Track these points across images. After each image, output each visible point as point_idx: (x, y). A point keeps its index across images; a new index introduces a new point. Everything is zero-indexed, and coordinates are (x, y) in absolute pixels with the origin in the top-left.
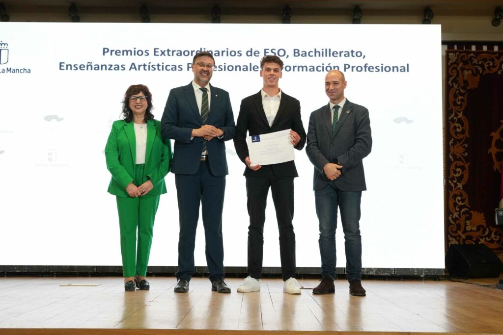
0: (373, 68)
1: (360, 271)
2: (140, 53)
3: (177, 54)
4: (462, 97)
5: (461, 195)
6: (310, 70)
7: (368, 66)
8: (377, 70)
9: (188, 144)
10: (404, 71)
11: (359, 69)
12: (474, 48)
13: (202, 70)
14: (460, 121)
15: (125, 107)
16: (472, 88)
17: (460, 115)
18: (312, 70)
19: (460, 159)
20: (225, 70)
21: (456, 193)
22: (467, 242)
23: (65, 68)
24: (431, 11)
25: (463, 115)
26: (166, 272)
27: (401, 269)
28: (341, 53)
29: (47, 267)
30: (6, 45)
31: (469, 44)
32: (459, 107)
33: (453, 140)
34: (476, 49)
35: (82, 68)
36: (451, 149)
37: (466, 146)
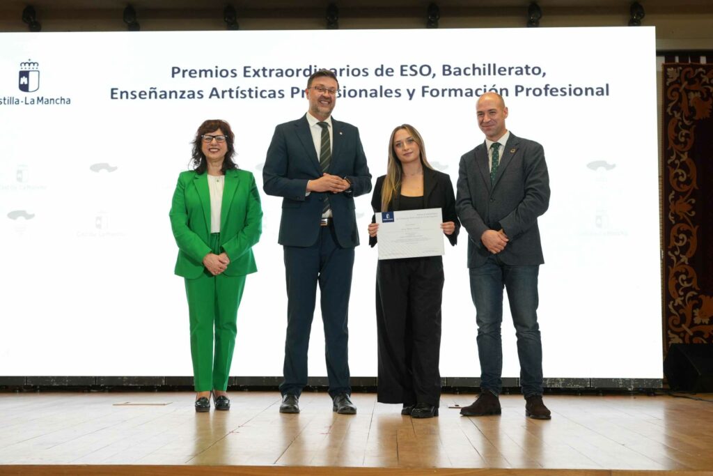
0: (557, 91)
1: (541, 383)
2: (223, 73)
3: (277, 75)
4: (687, 132)
5: (686, 273)
6: (466, 95)
7: (550, 87)
8: (563, 94)
9: (301, 202)
10: (603, 94)
11: (537, 92)
12: (703, 60)
13: (323, 97)
14: (684, 166)
15: (196, 150)
16: (702, 118)
17: (685, 157)
18: (469, 94)
19: (684, 221)
20: (345, 96)
21: (680, 269)
22: (695, 341)
23: (118, 96)
24: (641, 7)
25: (689, 156)
26: (265, 384)
27: (599, 379)
28: (510, 69)
29: (96, 378)
30: (36, 65)
31: (696, 54)
32: (683, 146)
33: (673, 193)
34: (707, 61)
35: (142, 96)
36: (670, 207)
37: (694, 201)
